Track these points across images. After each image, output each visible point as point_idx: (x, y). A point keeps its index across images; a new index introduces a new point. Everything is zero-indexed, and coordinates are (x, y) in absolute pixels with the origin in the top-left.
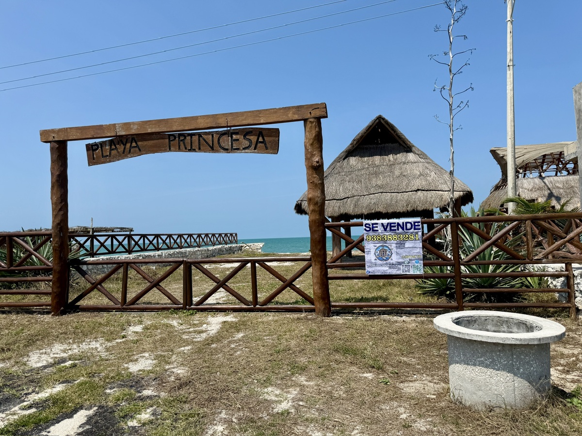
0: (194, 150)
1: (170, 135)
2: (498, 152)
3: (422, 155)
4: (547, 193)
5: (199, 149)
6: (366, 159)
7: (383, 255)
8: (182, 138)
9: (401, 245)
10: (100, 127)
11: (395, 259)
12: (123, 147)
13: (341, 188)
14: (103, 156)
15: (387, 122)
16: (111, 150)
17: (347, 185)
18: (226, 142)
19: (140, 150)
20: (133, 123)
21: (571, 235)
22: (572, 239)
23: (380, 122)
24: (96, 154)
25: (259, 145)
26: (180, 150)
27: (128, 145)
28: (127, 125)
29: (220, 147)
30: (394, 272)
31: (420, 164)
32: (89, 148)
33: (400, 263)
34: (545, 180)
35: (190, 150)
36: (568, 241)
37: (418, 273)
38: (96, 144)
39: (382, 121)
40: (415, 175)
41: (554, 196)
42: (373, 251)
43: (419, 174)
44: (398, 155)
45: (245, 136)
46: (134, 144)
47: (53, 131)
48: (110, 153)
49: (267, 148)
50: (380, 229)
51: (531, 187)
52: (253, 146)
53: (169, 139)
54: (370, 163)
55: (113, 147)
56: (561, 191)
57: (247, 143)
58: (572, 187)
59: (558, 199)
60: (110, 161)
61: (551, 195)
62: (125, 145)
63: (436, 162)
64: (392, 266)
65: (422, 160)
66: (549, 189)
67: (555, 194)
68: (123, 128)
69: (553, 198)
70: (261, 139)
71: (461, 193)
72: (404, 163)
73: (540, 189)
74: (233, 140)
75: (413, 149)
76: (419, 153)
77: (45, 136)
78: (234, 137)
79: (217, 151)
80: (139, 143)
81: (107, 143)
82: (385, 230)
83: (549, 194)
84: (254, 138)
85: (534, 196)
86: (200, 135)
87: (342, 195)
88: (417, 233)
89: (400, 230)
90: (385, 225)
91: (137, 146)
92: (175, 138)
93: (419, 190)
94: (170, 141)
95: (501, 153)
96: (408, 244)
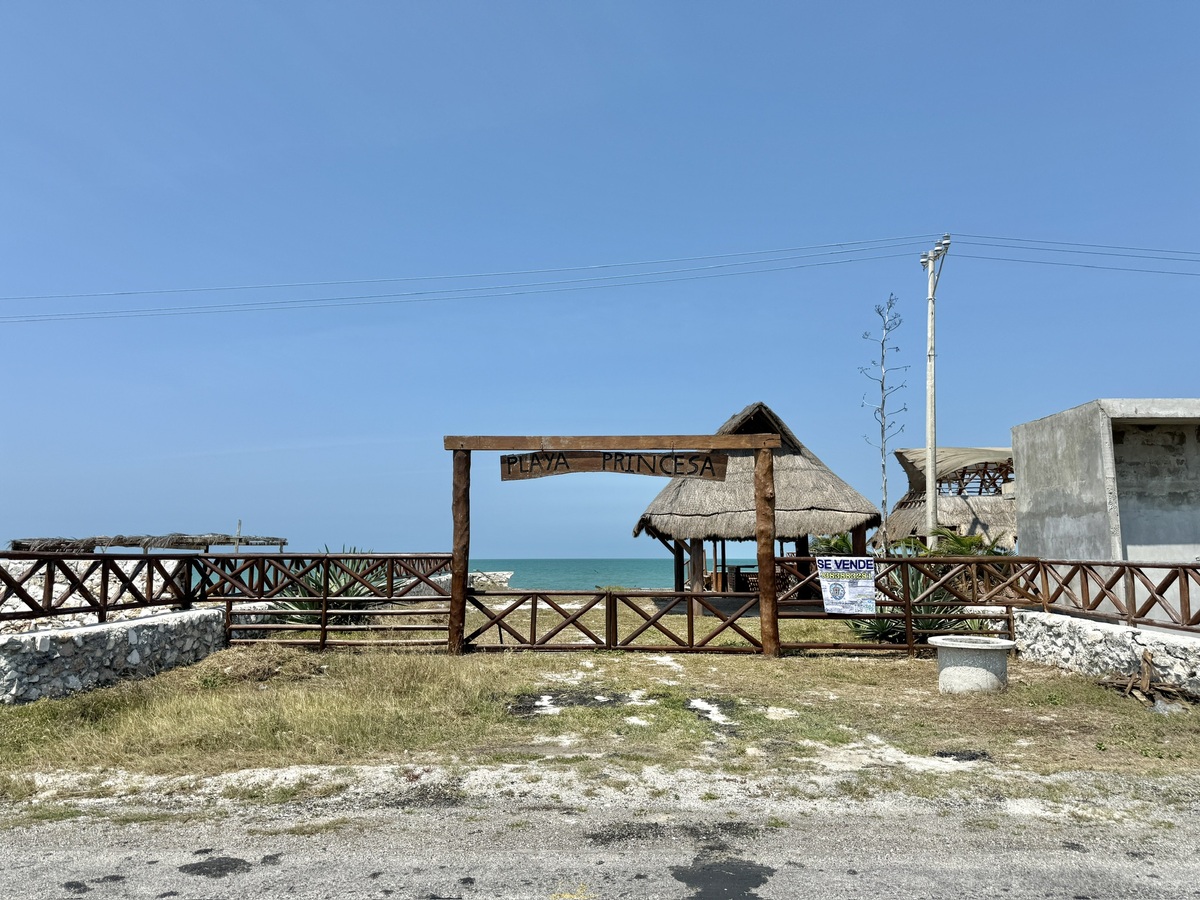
0: (632, 472)
1: (605, 454)
2: (906, 456)
3: (814, 460)
4: (971, 518)
5: (638, 470)
6: (739, 459)
7: (837, 593)
8: (619, 458)
9: (853, 583)
10: (523, 439)
11: (847, 598)
12: (547, 462)
13: (707, 498)
14: (521, 470)
15: (770, 413)
16: (532, 464)
17: (716, 494)
18: (670, 465)
19: (568, 467)
20: (564, 438)
21: (1012, 579)
22: (1012, 582)
23: (760, 412)
24: (512, 468)
25: (706, 470)
26: (615, 470)
27: (554, 461)
28: (556, 440)
29: (662, 469)
30: (847, 611)
31: (813, 473)
32: (505, 461)
33: (852, 603)
34: (968, 500)
35: (627, 471)
36: (1009, 585)
37: (871, 613)
38: (514, 457)
39: (763, 410)
40: (807, 487)
41: (980, 523)
42: (828, 589)
43: (812, 485)
44: (783, 458)
45: (690, 460)
46: (561, 460)
47: (461, 438)
48: (531, 469)
49: (714, 475)
50: (833, 566)
51: (951, 509)
52: (699, 472)
53: (604, 457)
54: (746, 465)
55: (536, 461)
56: (989, 516)
57: (693, 468)
58: (1003, 512)
59: (985, 527)
60: (530, 477)
61: (976, 522)
62: (550, 460)
63: (832, 471)
64: (845, 605)
65: (815, 467)
66: (974, 513)
67: (982, 521)
68: (550, 442)
69: (979, 526)
70: (708, 465)
71: (868, 516)
72: (792, 469)
73: (963, 512)
74: (676, 464)
75: (803, 451)
76: (810, 456)
77: (450, 442)
78: (679, 460)
79: (658, 474)
80: (568, 460)
81: (529, 457)
82: (838, 567)
83: (974, 520)
84: (700, 464)
85: (955, 521)
86: (640, 456)
87: (710, 510)
88: (870, 572)
89: (853, 568)
90: (838, 562)
91: (565, 463)
92: (611, 457)
93: (813, 508)
94: (605, 460)
95: (910, 458)
96: (861, 583)
